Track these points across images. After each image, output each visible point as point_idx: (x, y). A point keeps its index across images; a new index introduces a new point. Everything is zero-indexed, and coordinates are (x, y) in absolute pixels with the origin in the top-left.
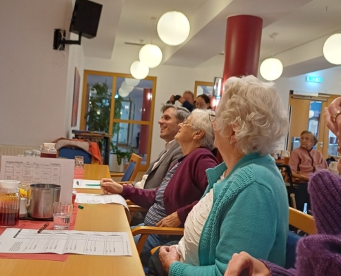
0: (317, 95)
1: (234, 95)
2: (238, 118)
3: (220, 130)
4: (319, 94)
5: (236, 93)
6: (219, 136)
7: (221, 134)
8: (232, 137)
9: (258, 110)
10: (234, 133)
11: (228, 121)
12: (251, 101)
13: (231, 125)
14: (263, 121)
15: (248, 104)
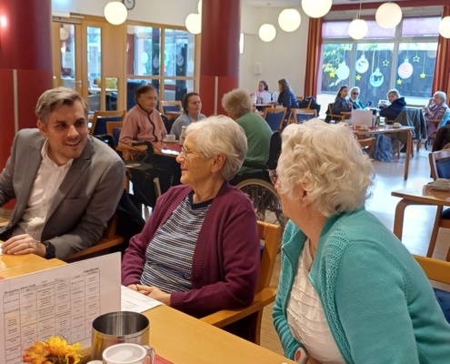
0: (68, 15)
1: (297, 146)
2: (308, 174)
3: (288, 192)
4: (71, 14)
5: (299, 143)
6: (286, 199)
7: (290, 196)
8: (304, 199)
9: (330, 158)
10: (305, 193)
11: (295, 179)
12: (320, 150)
13: (300, 184)
14: (338, 172)
15: (317, 154)
